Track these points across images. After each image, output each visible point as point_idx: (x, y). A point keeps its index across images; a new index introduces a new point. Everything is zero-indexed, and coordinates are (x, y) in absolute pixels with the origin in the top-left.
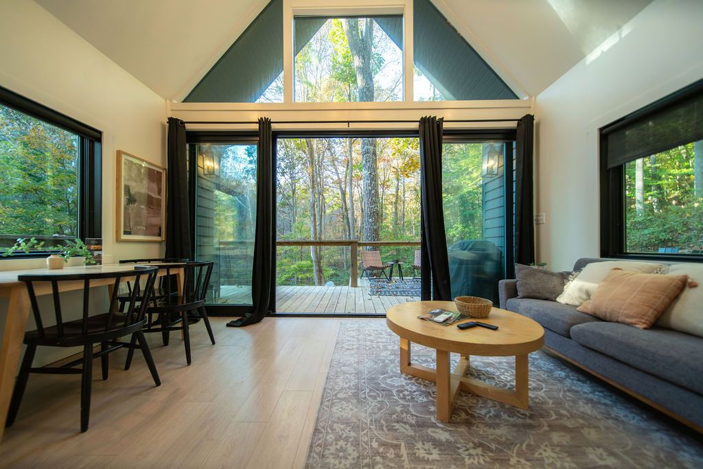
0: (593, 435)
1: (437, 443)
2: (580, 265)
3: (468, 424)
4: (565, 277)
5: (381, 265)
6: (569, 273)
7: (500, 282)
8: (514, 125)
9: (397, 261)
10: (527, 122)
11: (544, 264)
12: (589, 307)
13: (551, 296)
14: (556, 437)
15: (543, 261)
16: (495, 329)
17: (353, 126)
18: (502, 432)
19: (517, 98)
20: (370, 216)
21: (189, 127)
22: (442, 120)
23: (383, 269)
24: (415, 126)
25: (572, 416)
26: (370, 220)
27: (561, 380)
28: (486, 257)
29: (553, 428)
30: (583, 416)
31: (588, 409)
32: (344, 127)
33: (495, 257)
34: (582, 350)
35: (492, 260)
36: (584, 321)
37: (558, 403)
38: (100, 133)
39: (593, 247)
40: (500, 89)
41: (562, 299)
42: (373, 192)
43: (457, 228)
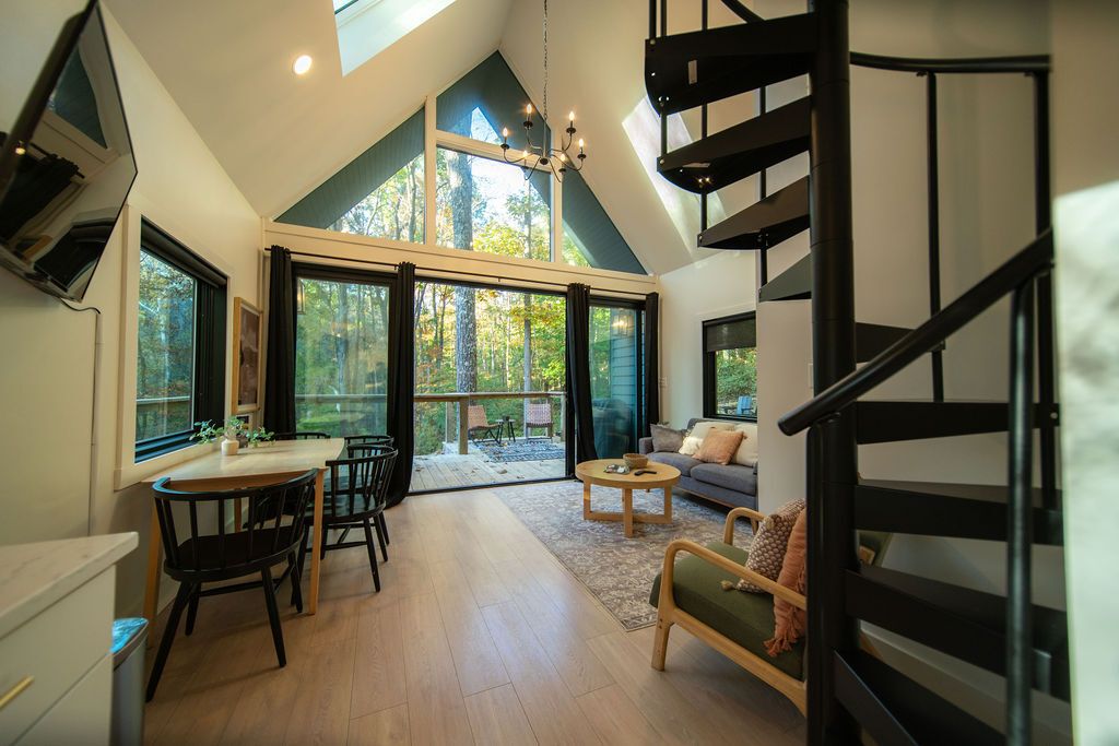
0: (704, 528)
1: (632, 546)
2: (692, 424)
3: (643, 536)
4: (683, 434)
5: (487, 425)
6: (686, 431)
7: (641, 440)
8: (644, 298)
9: (508, 418)
10: (654, 297)
11: (667, 423)
12: (699, 455)
13: (674, 449)
14: (688, 532)
15: (665, 420)
16: (655, 473)
17: (503, 282)
18: (662, 535)
19: (646, 273)
20: (466, 359)
21: (294, 257)
22: (589, 287)
23: (489, 429)
24: (565, 289)
25: (694, 522)
26: (466, 364)
27: (684, 507)
28: (616, 416)
29: (685, 529)
30: (699, 522)
31: (700, 518)
32: (495, 281)
33: (626, 416)
34: (696, 483)
35: (624, 419)
36: (697, 464)
37: (685, 518)
38: (225, 277)
39: (697, 410)
40: (632, 264)
41: (682, 451)
42: (470, 326)
43: (553, 368)
